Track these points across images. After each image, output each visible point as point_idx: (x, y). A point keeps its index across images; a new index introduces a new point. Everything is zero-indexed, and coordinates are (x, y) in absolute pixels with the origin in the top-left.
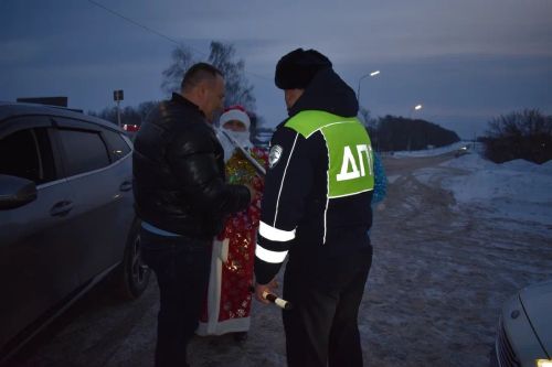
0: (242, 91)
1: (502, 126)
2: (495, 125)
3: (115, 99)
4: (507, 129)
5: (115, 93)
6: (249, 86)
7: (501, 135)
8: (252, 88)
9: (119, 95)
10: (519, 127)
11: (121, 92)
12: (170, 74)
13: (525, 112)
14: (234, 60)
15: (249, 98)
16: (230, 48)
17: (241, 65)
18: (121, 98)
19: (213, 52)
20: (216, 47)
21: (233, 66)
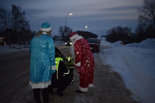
0: (25, 23)
1: (111, 31)
2: (109, 31)
4: (112, 32)
6: (27, 21)
7: (111, 34)
8: (28, 21)
10: (116, 31)
13: (117, 27)
14: (21, 11)
15: (27, 25)
16: (19, 7)
17: (24, 13)
19: (13, 9)
20: (14, 7)
21: (21, 13)
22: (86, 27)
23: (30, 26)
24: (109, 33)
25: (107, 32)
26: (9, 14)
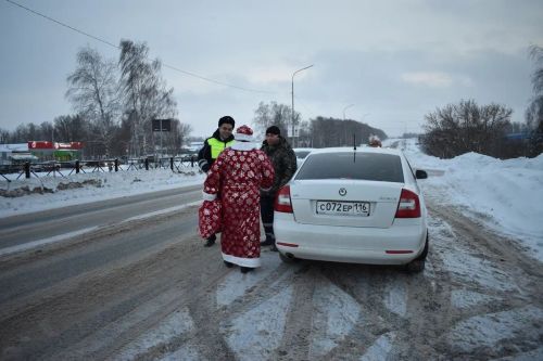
0: (161, 95)
4: (443, 123)
6: (168, 89)
7: (438, 129)
12: (76, 79)
13: (461, 104)
14: (148, 59)
15: (170, 102)
16: (143, 46)
17: (157, 64)
20: (127, 47)
21: (147, 66)
24: (433, 126)
25: (426, 122)
26: (108, 67)
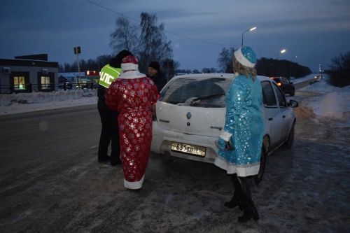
0: (163, 45)
1: (341, 62)
2: (336, 62)
3: (75, 53)
4: (344, 64)
5: (75, 49)
6: (167, 42)
7: (341, 68)
8: (170, 43)
9: (78, 50)
11: (79, 48)
12: (115, 36)
14: (157, 23)
15: (169, 50)
16: (154, 16)
17: (162, 27)
18: (79, 52)
19: (143, 19)
20: (145, 16)
21: (156, 28)
22: (283, 51)
23: (172, 51)
24: (336, 66)
25: (332, 63)
26: (133, 28)
